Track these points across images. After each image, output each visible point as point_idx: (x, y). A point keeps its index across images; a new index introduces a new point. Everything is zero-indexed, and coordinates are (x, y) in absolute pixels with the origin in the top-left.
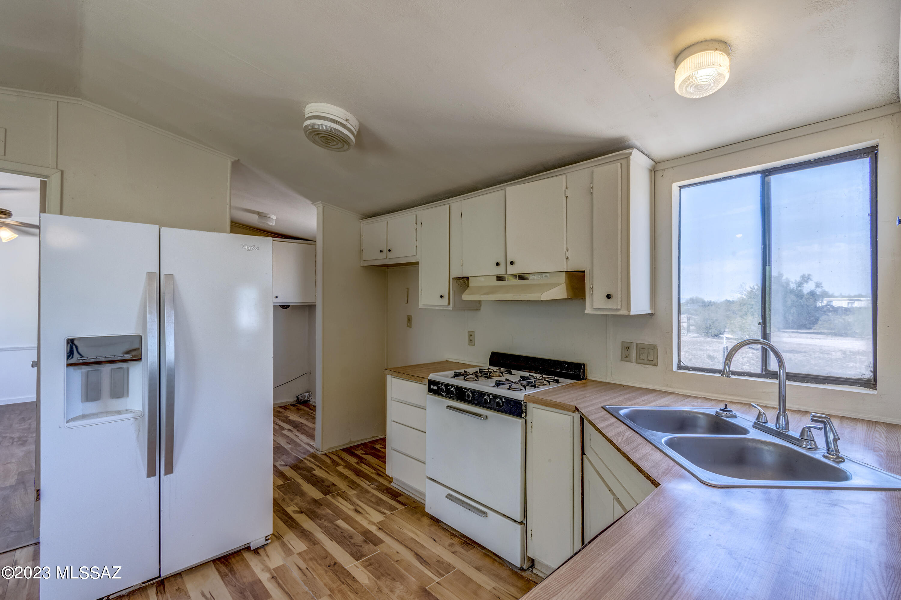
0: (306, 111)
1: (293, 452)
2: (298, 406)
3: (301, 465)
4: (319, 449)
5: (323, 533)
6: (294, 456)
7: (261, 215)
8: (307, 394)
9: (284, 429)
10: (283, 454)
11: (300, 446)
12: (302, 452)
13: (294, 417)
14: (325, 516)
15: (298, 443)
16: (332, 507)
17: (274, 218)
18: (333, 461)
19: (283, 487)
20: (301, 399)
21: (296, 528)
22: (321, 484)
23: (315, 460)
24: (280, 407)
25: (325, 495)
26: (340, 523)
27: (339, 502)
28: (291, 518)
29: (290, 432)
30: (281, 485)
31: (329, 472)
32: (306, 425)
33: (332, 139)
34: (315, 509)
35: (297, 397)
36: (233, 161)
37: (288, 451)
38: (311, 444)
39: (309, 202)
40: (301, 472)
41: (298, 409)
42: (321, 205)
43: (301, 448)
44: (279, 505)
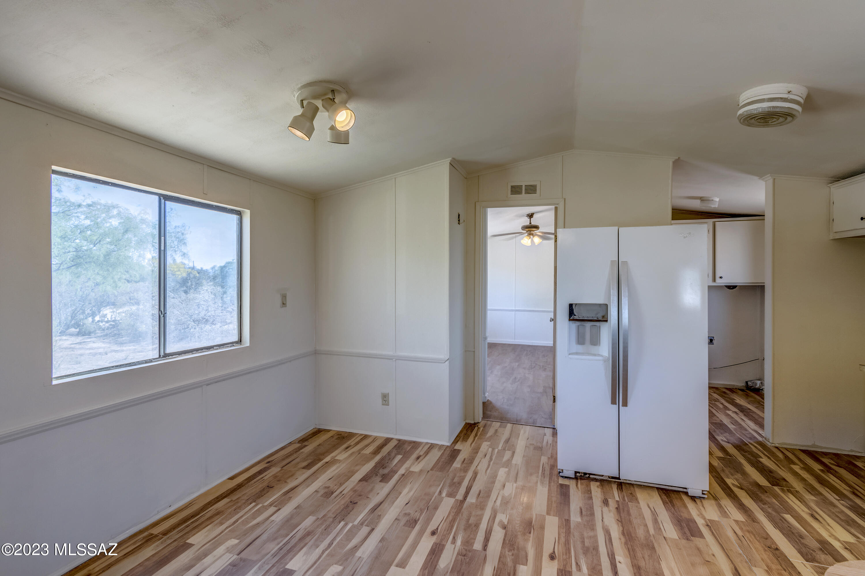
0: (740, 100)
1: (737, 433)
2: (747, 392)
3: (744, 447)
4: (769, 439)
5: (766, 517)
6: (738, 437)
7: (702, 199)
8: (759, 382)
9: (729, 410)
10: (726, 432)
11: (746, 430)
12: (748, 436)
13: (741, 401)
14: (769, 503)
15: (743, 427)
16: (779, 499)
17: (717, 199)
18: (786, 457)
19: (724, 460)
20: (751, 385)
21: (734, 499)
22: (769, 474)
23: (763, 449)
24: (726, 388)
25: (772, 485)
26: (788, 517)
27: (789, 499)
28: (729, 488)
29: (735, 414)
30: (721, 457)
31: (781, 467)
32: (756, 413)
33: (772, 117)
34: (757, 492)
35: (747, 382)
36: (674, 160)
37: (731, 430)
38: (760, 432)
39: (756, 178)
40: (744, 453)
41: (747, 395)
42: (770, 178)
43: (747, 432)
44: (719, 473)
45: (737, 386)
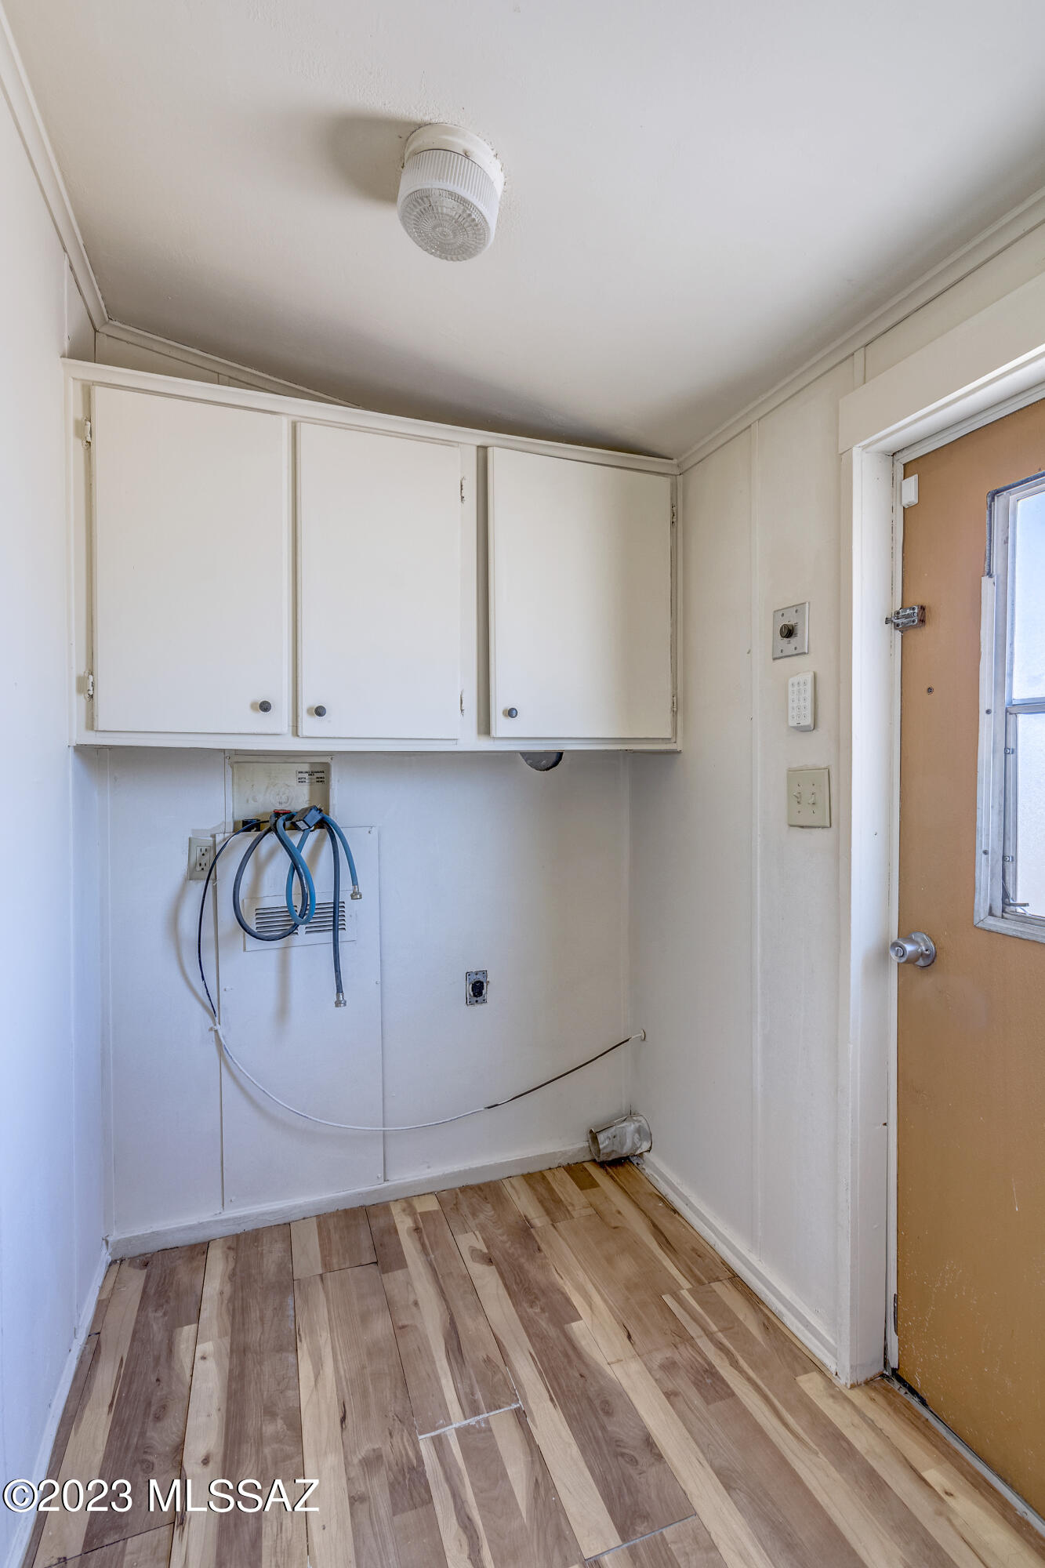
8: (629, 1129)
35: (594, 1137)
45: (564, 1153)
